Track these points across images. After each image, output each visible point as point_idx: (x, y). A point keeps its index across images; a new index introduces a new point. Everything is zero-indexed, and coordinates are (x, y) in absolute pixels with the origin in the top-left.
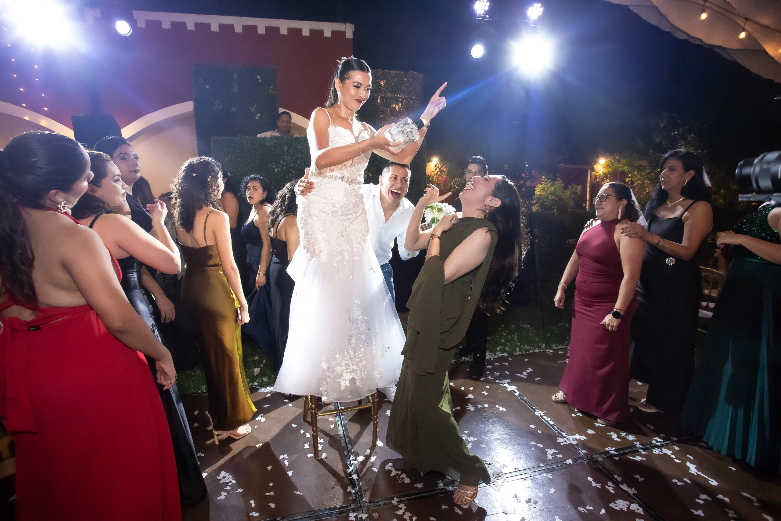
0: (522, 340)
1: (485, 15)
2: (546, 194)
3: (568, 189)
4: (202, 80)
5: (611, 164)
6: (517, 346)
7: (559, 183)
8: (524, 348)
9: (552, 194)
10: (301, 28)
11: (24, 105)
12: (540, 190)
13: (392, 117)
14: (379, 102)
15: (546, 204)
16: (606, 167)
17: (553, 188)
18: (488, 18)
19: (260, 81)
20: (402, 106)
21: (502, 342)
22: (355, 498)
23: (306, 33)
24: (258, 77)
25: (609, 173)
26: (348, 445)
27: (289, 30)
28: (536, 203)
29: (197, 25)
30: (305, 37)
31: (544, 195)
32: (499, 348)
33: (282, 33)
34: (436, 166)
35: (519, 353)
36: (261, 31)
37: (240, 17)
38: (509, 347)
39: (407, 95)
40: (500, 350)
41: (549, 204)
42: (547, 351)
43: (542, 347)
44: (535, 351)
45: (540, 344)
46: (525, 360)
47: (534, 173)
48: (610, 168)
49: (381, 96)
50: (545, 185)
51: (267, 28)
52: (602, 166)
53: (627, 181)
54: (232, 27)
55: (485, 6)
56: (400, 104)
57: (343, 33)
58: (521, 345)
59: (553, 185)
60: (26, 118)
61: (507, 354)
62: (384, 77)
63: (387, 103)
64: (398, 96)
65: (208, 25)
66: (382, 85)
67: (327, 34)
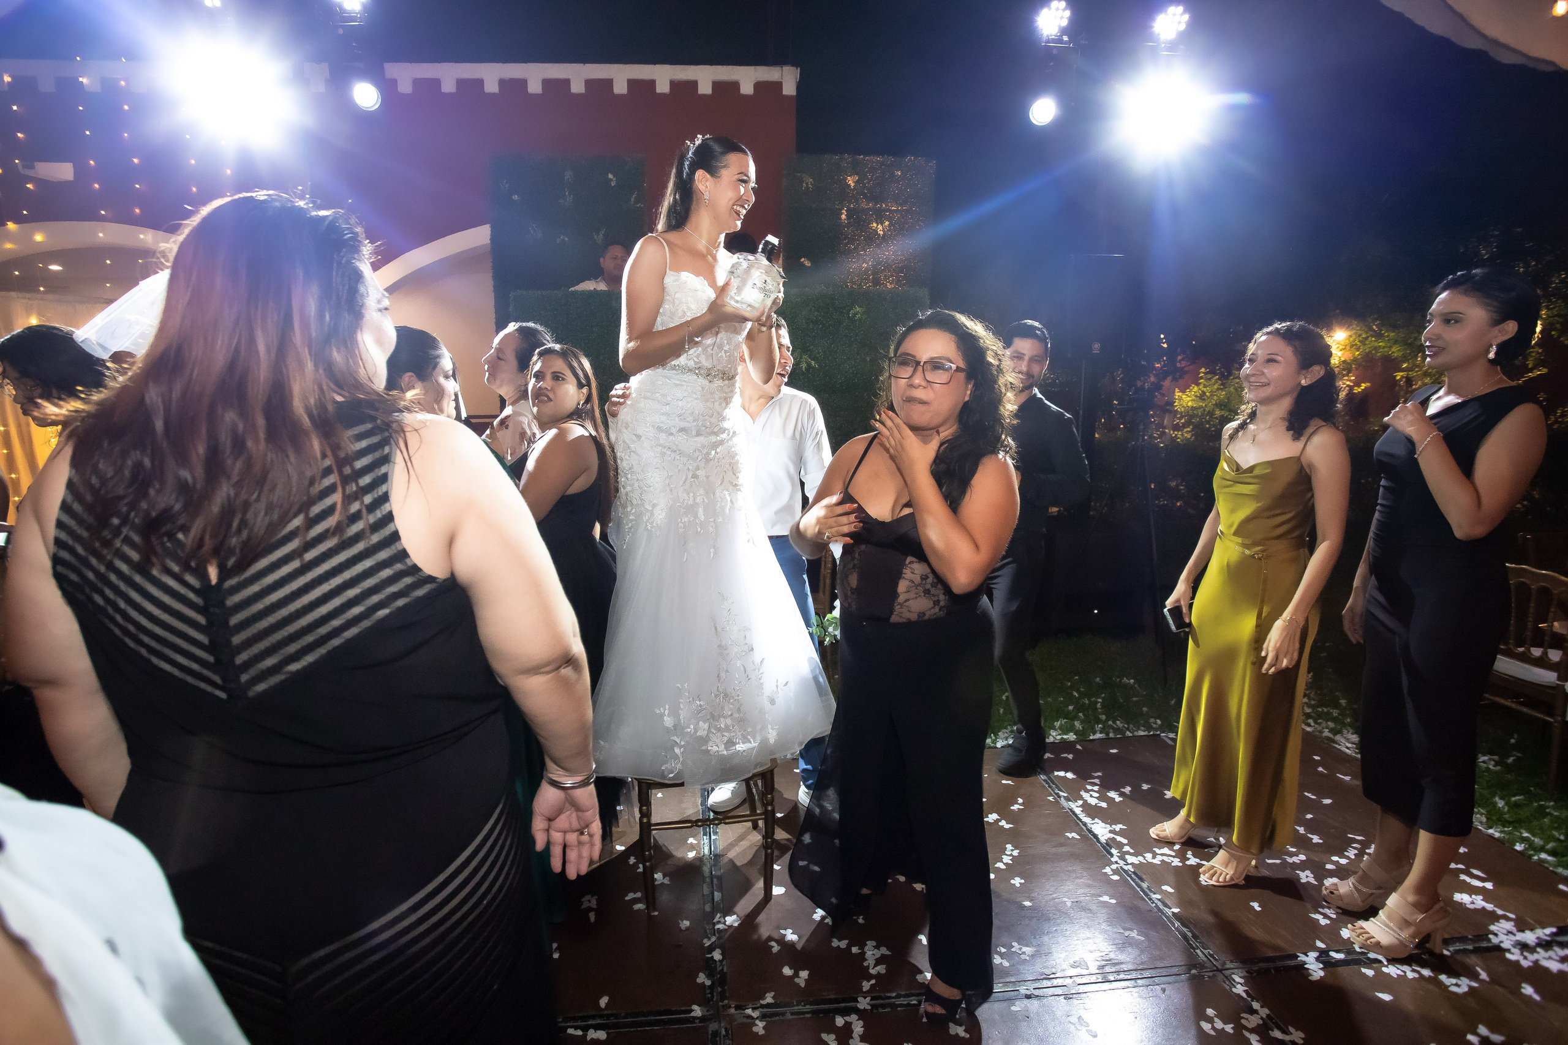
0: (1113, 708)
1: (1061, 36)
2: (1209, 405)
4: (507, 186)
5: (1360, 341)
6: (1099, 721)
8: (1114, 725)
9: (1221, 405)
10: (695, 79)
12: (1194, 397)
13: (870, 249)
14: (845, 219)
15: (1207, 426)
16: (1348, 348)
17: (1224, 393)
18: (1066, 43)
19: (613, 184)
20: (890, 225)
21: (1069, 711)
22: (709, 995)
23: (705, 88)
24: (610, 176)
25: (1355, 360)
26: (716, 893)
27: (673, 84)
28: (1184, 426)
29: (502, 83)
30: (704, 96)
31: (1202, 407)
32: (1059, 723)
33: (658, 91)
35: (1101, 735)
36: (620, 88)
37: (582, 64)
38: (1082, 722)
39: (901, 205)
40: (1060, 728)
41: (1214, 426)
42: (1162, 735)
43: (1154, 726)
44: (1136, 734)
45: (1152, 720)
46: (1111, 751)
47: (1180, 361)
48: (1358, 350)
49: (848, 208)
50: (1205, 386)
51: (633, 83)
52: (1337, 346)
53: (1398, 378)
54: (566, 83)
55: (1062, 18)
56: (887, 223)
57: (778, 85)
58: (1107, 720)
59: (1225, 388)
61: (1075, 736)
62: (855, 169)
63: (859, 220)
64: (882, 206)
65: (523, 83)
66: (849, 186)
67: (747, 89)
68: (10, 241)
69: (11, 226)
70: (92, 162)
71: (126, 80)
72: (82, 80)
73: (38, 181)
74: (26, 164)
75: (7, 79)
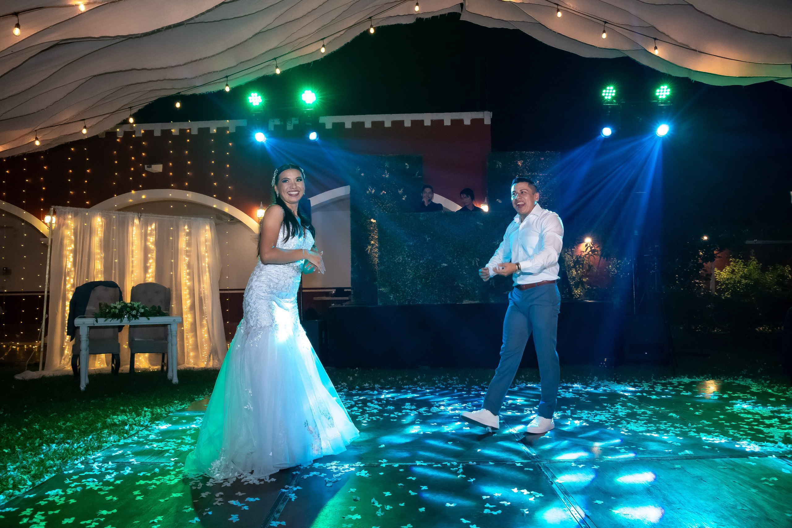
1: (613, 100)
3: (768, 271)
4: (359, 169)
7: (754, 263)
9: (745, 277)
10: (443, 119)
11: (215, 196)
17: (746, 270)
18: (615, 103)
19: (408, 167)
23: (447, 123)
24: (406, 164)
27: (432, 121)
29: (353, 124)
30: (447, 126)
33: (425, 125)
34: (586, 245)
36: (408, 124)
37: (390, 114)
39: (543, 173)
41: (742, 289)
50: (734, 267)
51: (413, 122)
54: (383, 123)
55: (613, 93)
57: (482, 120)
60: (215, 206)
62: (522, 158)
64: (535, 174)
65: (363, 123)
66: (519, 165)
67: (467, 122)
68: (131, 199)
69: (133, 192)
70: (171, 164)
71: (190, 129)
72: (172, 130)
73: (148, 173)
74: (148, 166)
75: (143, 132)
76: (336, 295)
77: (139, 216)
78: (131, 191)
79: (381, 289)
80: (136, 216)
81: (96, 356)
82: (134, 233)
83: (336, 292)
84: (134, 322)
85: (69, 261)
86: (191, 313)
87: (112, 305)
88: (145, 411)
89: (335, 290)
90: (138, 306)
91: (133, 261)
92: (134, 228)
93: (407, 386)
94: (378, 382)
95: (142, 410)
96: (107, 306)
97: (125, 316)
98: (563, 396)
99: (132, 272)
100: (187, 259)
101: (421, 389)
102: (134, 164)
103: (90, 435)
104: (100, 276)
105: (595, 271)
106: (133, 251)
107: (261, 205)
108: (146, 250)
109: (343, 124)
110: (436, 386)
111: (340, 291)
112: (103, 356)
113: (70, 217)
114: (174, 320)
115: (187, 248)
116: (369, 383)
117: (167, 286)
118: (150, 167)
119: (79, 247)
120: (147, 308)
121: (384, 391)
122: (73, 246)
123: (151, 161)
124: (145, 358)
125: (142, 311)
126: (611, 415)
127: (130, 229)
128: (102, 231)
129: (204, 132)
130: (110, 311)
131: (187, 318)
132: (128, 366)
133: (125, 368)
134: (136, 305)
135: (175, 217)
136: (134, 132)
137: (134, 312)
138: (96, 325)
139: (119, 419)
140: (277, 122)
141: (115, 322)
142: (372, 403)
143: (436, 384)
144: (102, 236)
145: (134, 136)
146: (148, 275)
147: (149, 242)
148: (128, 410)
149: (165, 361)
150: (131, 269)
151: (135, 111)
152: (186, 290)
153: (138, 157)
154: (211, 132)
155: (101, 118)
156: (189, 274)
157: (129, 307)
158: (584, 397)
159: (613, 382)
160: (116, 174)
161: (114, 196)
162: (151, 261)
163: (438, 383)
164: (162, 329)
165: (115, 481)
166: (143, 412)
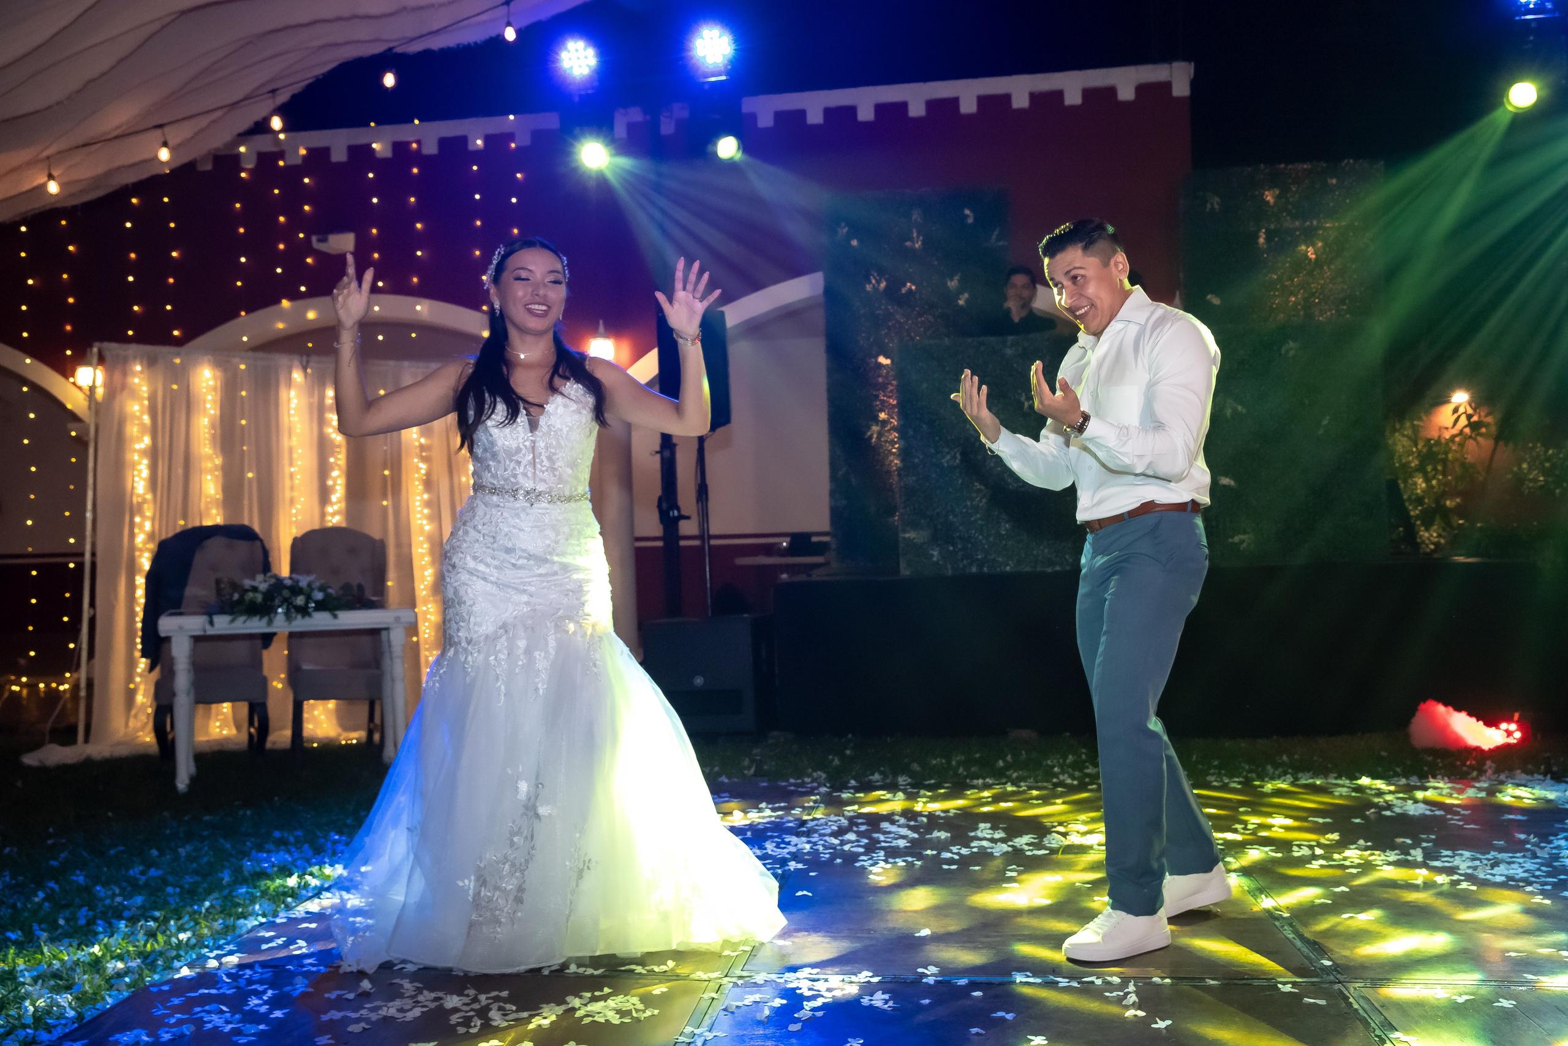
1: (1542, 5)
4: (845, 230)
10: (1060, 88)
13: (1298, 277)
14: (1263, 244)
18: (1548, 13)
19: (970, 220)
20: (1324, 247)
23: (1073, 98)
24: (967, 212)
27: (1033, 96)
29: (828, 112)
30: (1072, 107)
33: (1015, 106)
34: (1456, 410)
36: (968, 107)
37: (922, 83)
39: (1338, 220)
49: (1267, 229)
51: (982, 100)
54: (903, 106)
56: (1320, 244)
57: (1167, 86)
62: (1275, 181)
63: (1282, 242)
64: (1312, 223)
65: (852, 110)
66: (1268, 202)
67: (1126, 93)
68: (283, 321)
69: (285, 303)
70: (374, 231)
71: (418, 142)
72: (374, 146)
73: (319, 255)
74: (320, 237)
75: (303, 152)
76: (791, 551)
77: (304, 363)
78: (279, 302)
79: (907, 535)
80: (296, 363)
81: (210, 709)
82: (293, 405)
83: (791, 544)
84: (301, 624)
85: (140, 477)
86: (435, 601)
87: (247, 583)
88: (335, 842)
89: (788, 539)
90: (309, 585)
91: (291, 476)
92: (293, 393)
93: (980, 781)
94: (905, 770)
95: (326, 837)
96: (235, 586)
97: (280, 610)
98: (1397, 810)
99: (292, 502)
100: (423, 466)
101: (1014, 789)
102: (287, 234)
103: (204, 900)
104: (214, 511)
105: (1481, 478)
106: (291, 450)
107: (601, 328)
108: (323, 447)
109: (802, 113)
110: (1055, 780)
111: (801, 542)
112: (226, 707)
113: (138, 368)
114: (397, 619)
115: (423, 440)
116: (881, 773)
117: (376, 534)
118: (323, 240)
119: (163, 443)
120: (330, 591)
121: (922, 792)
122: (147, 440)
123: (326, 225)
124: (327, 711)
125: (319, 596)
126: (1542, 865)
127: (283, 394)
128: (214, 401)
129: (454, 146)
130: (242, 596)
131: (426, 613)
132: (288, 733)
133: (281, 736)
134: (303, 581)
135: (392, 363)
136: (281, 155)
137: (300, 600)
138: (211, 631)
139: (273, 859)
140: (636, 115)
141: (256, 625)
142: (893, 822)
143: (1056, 775)
144: (215, 415)
145: (281, 163)
146: (330, 509)
147: (331, 426)
148: (292, 839)
149: (377, 720)
150: (288, 494)
151: (283, 98)
152: (422, 543)
153: (295, 214)
154: (471, 147)
155: (204, 121)
156: (428, 504)
157: (286, 587)
158: (1458, 813)
159: (1541, 777)
160: (243, 260)
161: (239, 315)
162: (335, 473)
163: (1060, 773)
164: (366, 640)
165: (270, 1011)
166: (329, 844)
